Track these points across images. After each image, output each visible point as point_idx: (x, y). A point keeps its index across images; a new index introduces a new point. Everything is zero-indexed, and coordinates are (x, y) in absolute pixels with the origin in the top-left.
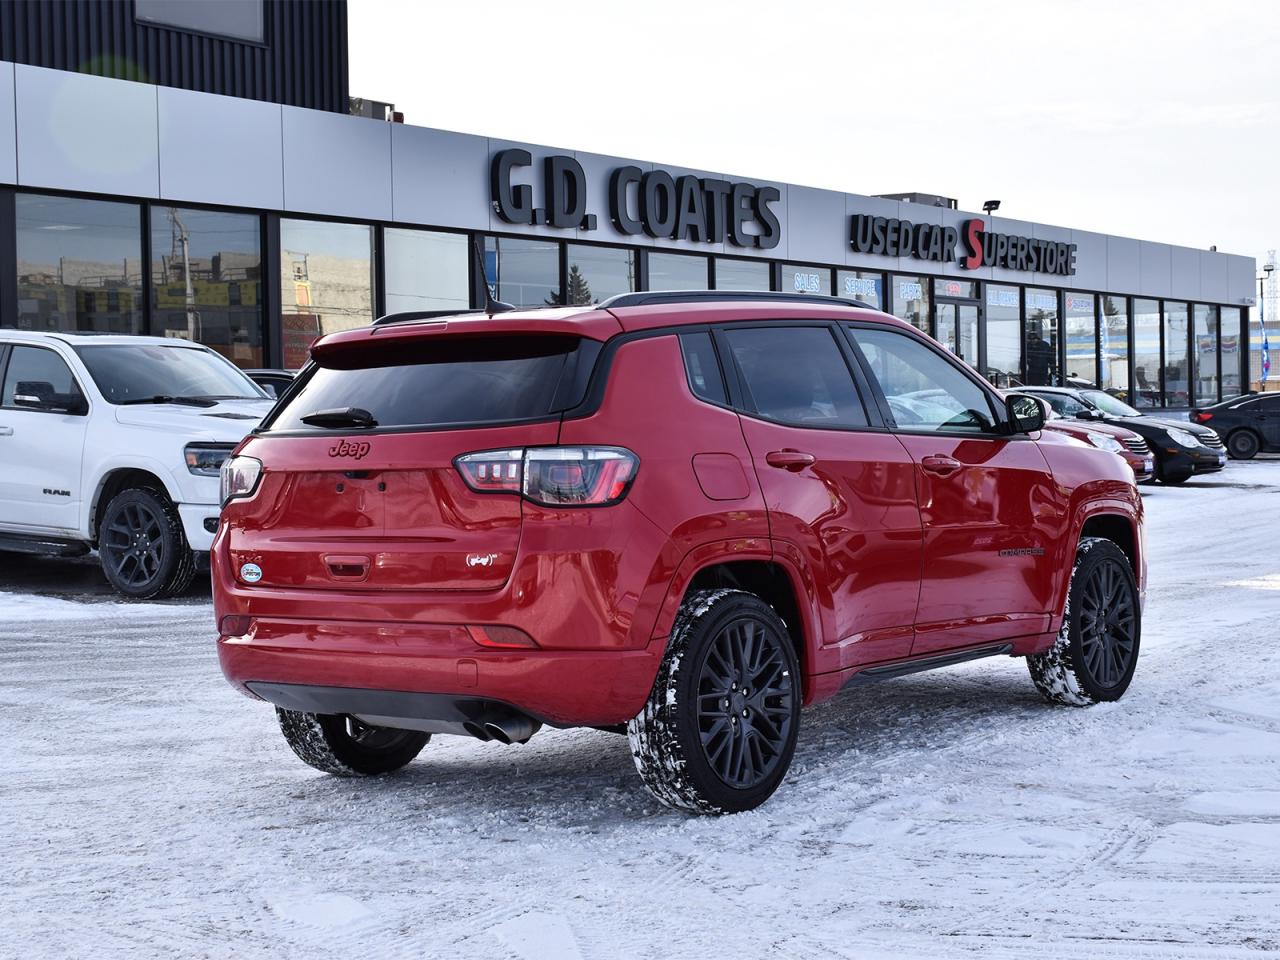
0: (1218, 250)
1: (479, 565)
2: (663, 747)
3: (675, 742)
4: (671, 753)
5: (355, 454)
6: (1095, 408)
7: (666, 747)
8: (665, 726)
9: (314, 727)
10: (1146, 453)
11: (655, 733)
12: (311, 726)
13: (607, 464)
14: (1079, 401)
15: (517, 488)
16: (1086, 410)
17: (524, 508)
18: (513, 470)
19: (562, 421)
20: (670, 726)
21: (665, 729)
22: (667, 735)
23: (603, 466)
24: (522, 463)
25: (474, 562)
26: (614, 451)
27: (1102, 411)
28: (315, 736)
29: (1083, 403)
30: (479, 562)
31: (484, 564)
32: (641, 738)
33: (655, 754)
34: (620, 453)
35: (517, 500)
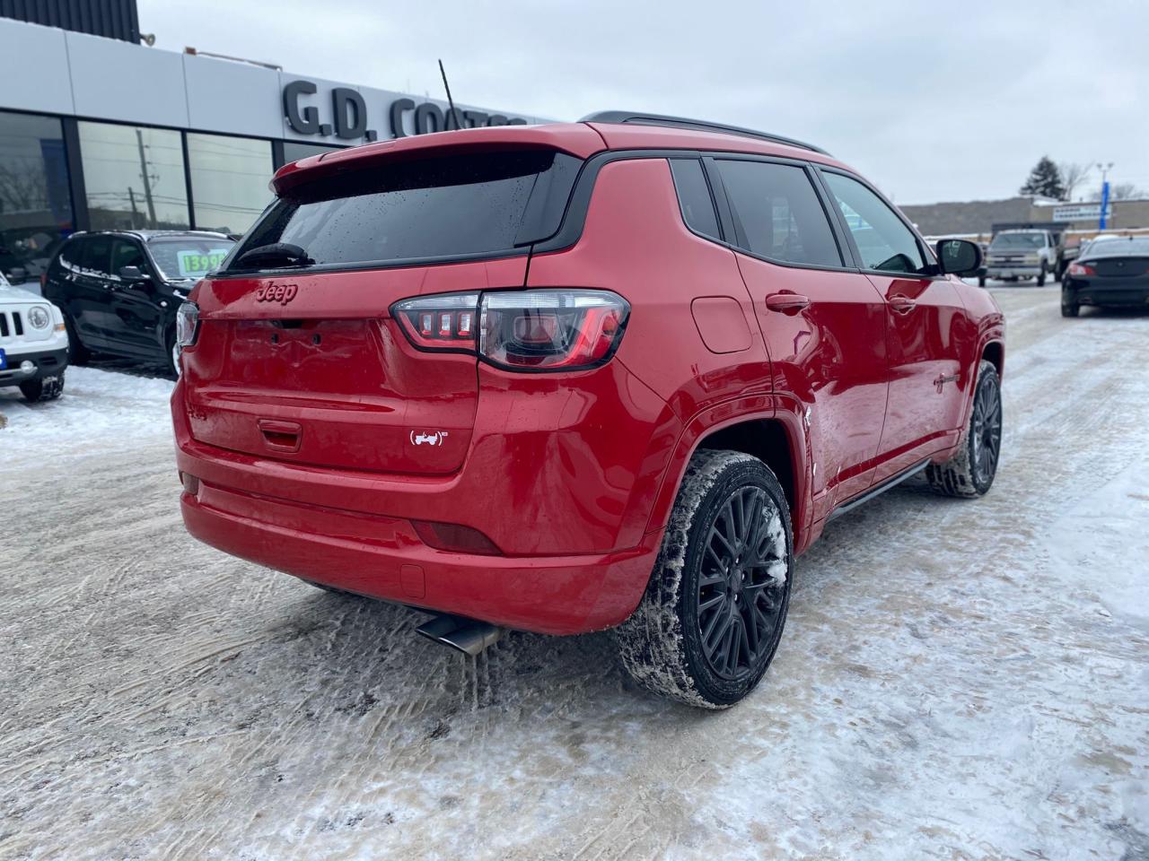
1: (426, 444)
5: (281, 299)
13: (590, 314)
15: (472, 345)
19: (531, 255)
23: (585, 316)
24: (478, 310)
25: (419, 440)
26: (599, 297)
30: (425, 440)
31: (432, 443)
34: (606, 298)
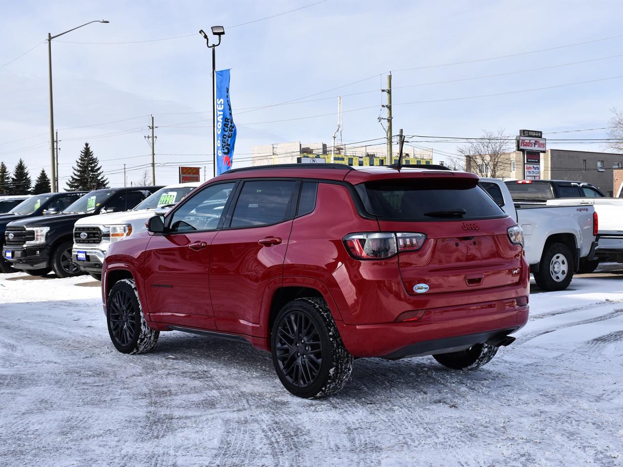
25: (514, 272)
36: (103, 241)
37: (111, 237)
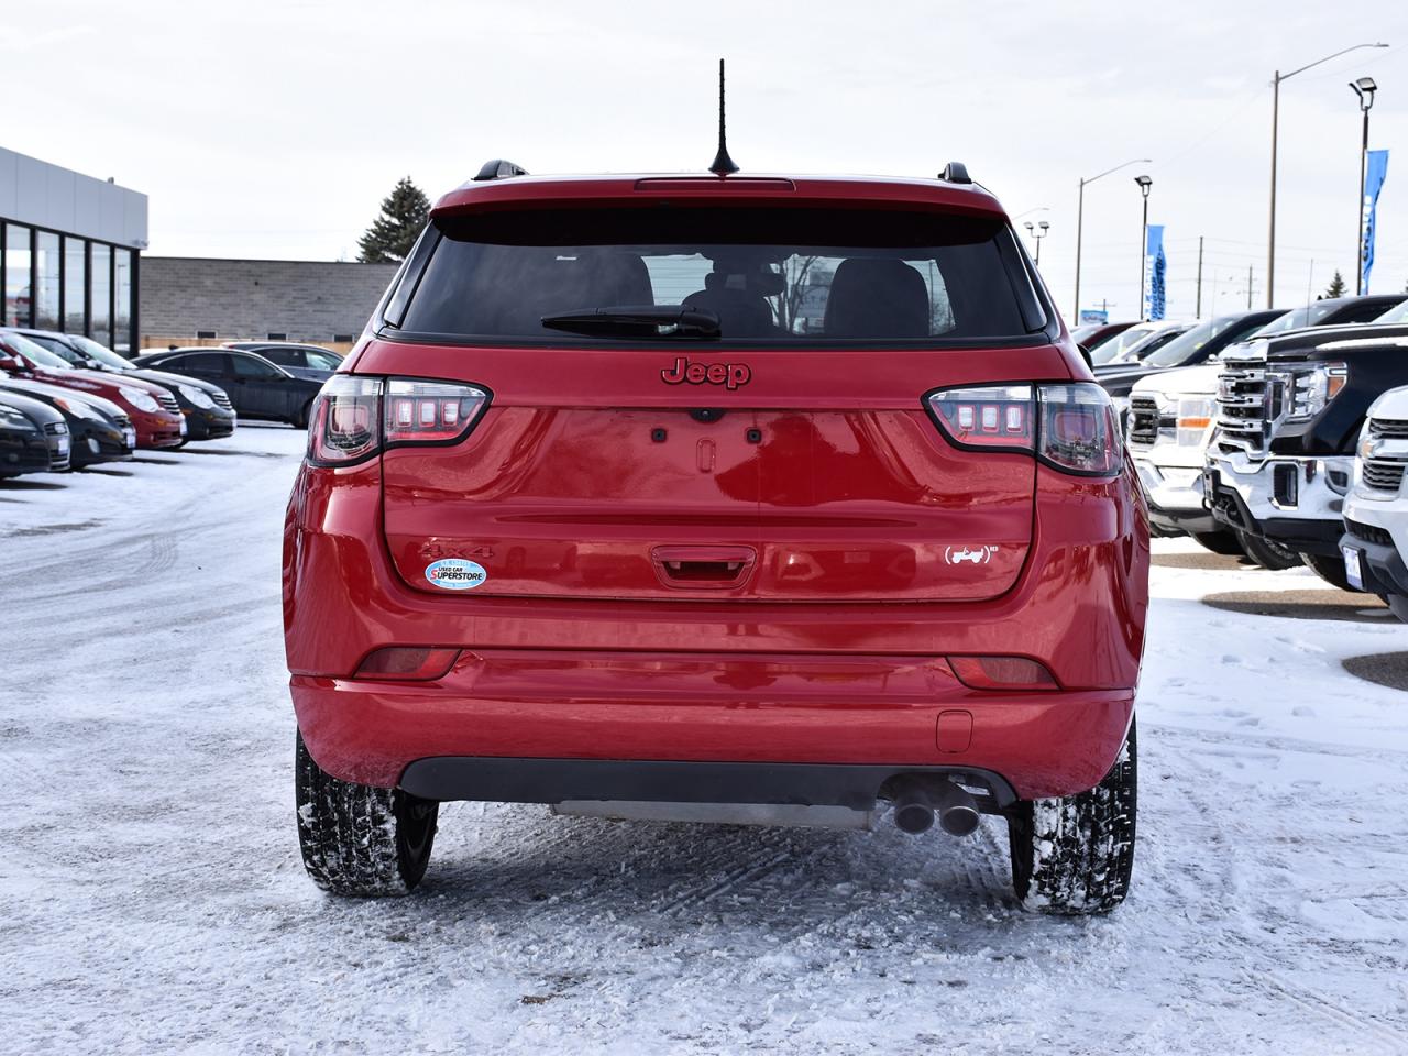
0: (116, 182)
1: (967, 562)
2: (1102, 824)
3: (1125, 816)
4: (1111, 832)
6: (91, 358)
7: (1107, 826)
8: (1112, 794)
9: (384, 822)
10: (178, 413)
11: (1090, 805)
12: (379, 820)
14: (70, 348)
15: (1028, 444)
16: (81, 359)
17: (1041, 475)
18: (1014, 418)
20: (1120, 794)
21: (1112, 799)
22: (1113, 806)
24: (1033, 406)
25: (958, 557)
27: (99, 362)
28: (380, 839)
29: (75, 351)
30: (967, 558)
31: (977, 560)
32: (1065, 812)
33: (1083, 836)
35: (1030, 464)
36: (1161, 439)
37: (1179, 428)
